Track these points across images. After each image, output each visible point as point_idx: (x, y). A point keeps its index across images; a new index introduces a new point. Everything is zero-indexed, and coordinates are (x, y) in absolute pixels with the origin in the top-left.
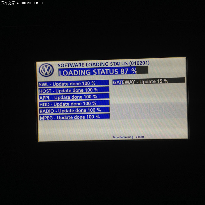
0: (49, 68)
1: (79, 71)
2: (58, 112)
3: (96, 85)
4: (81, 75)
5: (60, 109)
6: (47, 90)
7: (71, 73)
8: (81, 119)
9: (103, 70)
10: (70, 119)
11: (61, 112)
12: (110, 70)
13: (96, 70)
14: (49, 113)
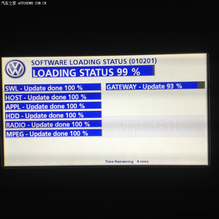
0: (19, 66)
1: (61, 70)
2: (31, 127)
3: (83, 90)
4: (64, 76)
5: (34, 122)
6: (16, 96)
7: (49, 73)
8: (63, 136)
9: (93, 70)
10: (48, 136)
11: (36, 127)
12: (102, 70)
13: (83, 70)
14: (19, 127)
